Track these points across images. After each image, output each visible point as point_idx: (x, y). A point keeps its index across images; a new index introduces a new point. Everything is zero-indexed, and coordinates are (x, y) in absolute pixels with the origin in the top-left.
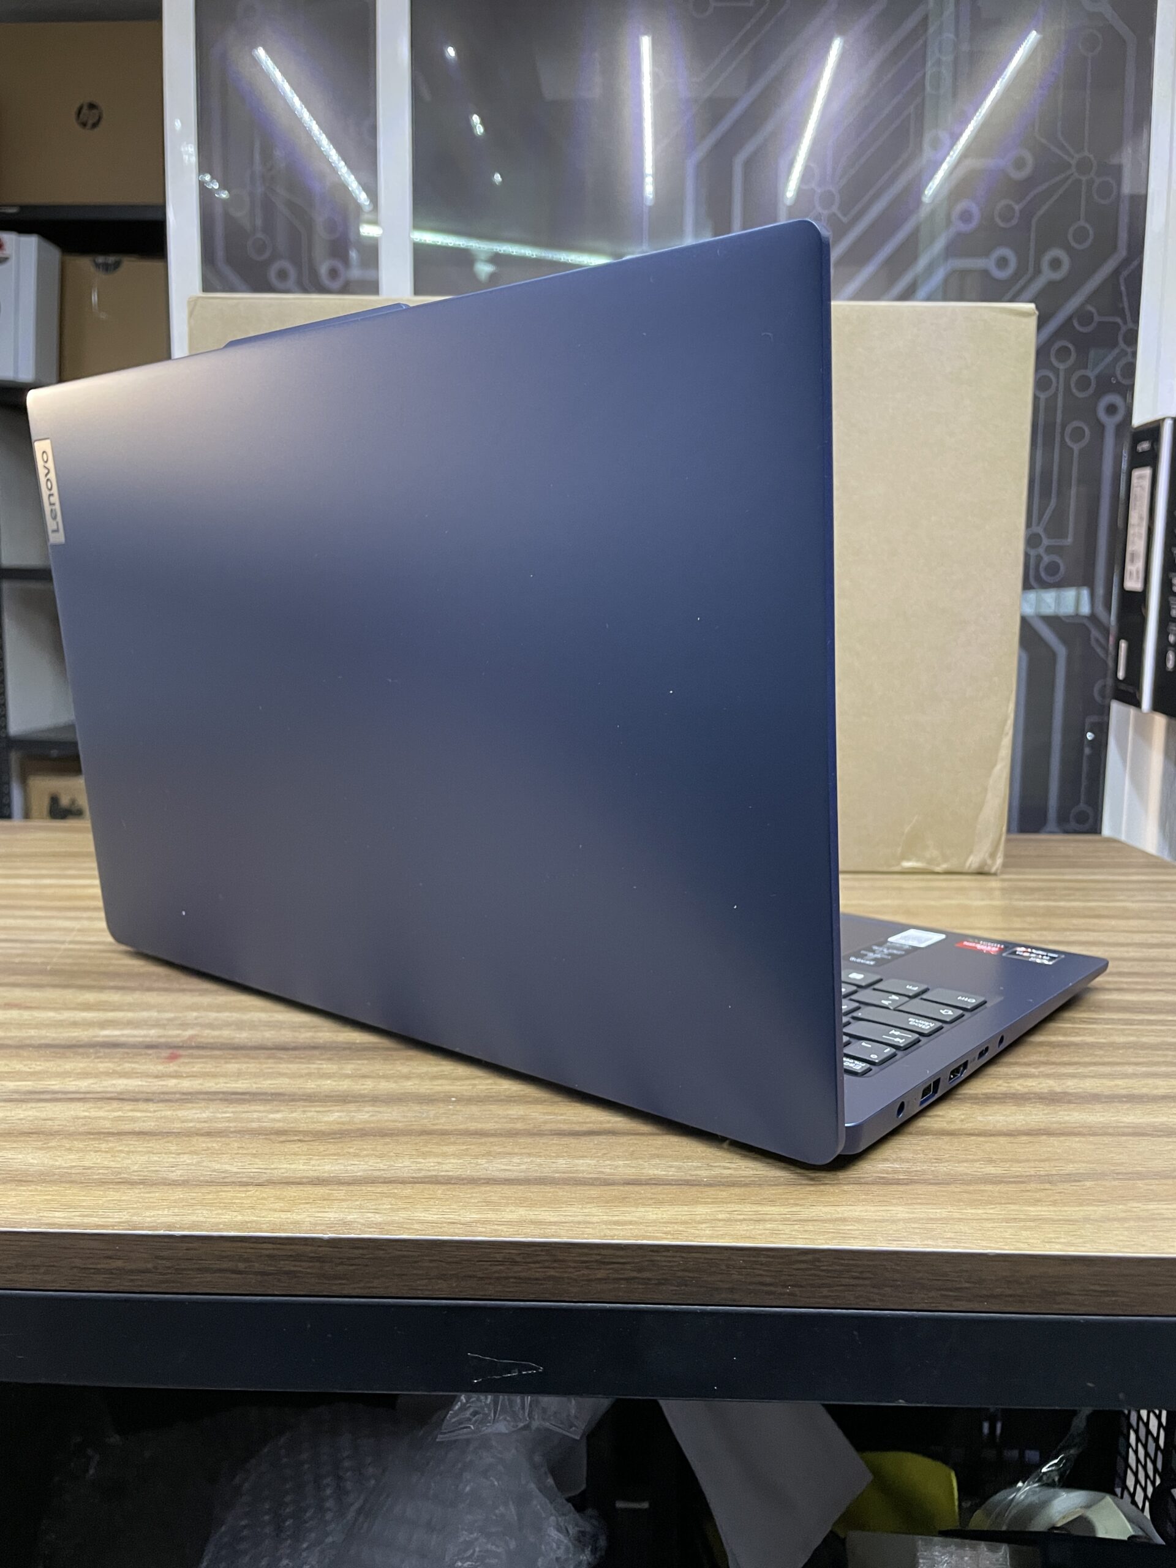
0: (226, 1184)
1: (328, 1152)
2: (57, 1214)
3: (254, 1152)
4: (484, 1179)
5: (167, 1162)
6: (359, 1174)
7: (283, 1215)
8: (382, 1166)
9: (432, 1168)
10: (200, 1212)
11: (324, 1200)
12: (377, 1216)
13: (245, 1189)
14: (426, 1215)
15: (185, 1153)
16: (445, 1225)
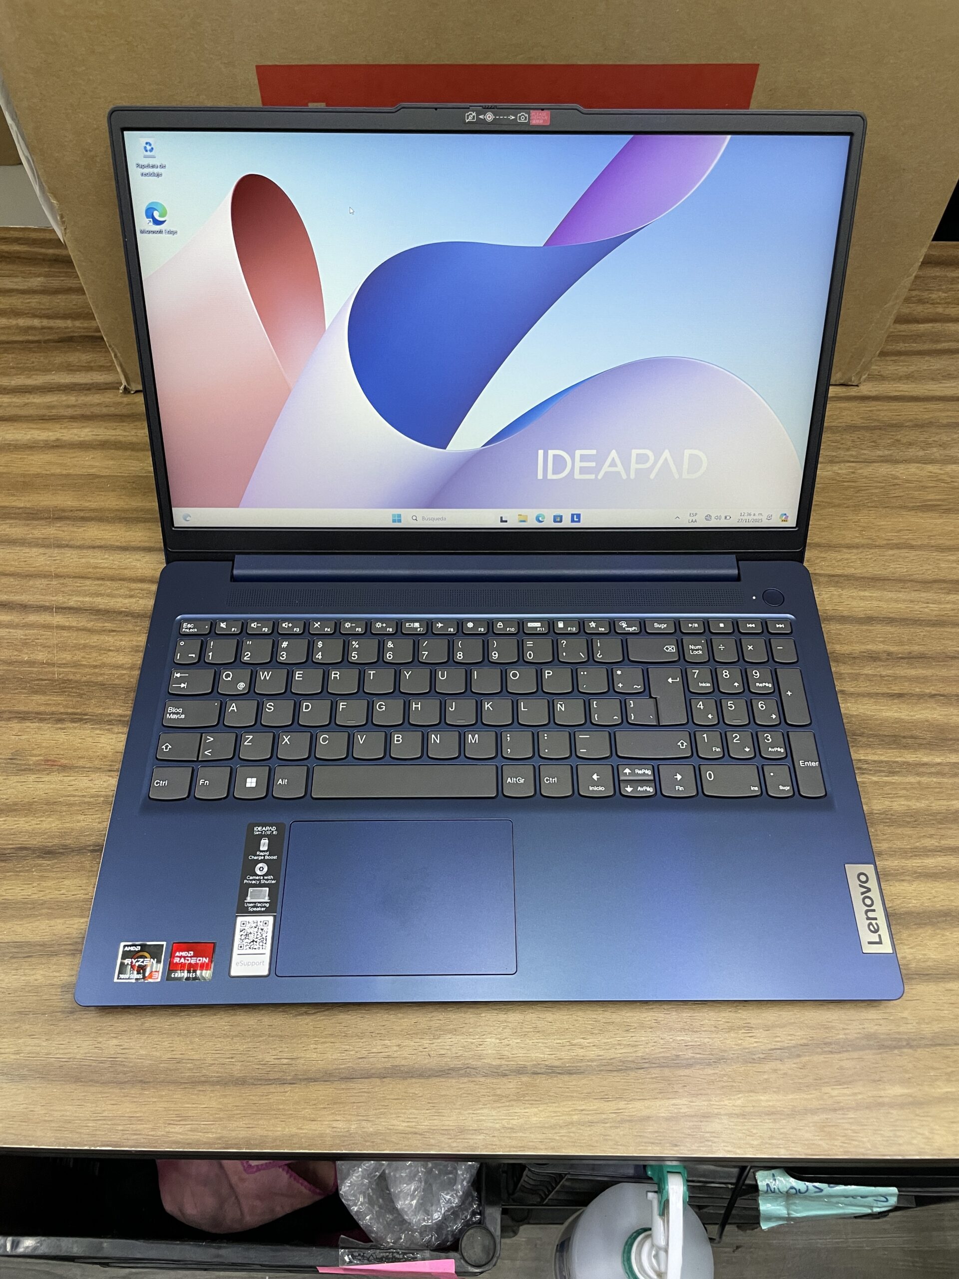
0: (269, 1082)
1: (326, 1033)
2: (177, 1129)
3: (280, 1034)
4: (430, 1069)
5: (228, 1050)
6: (350, 1065)
7: (314, 1126)
8: (364, 1053)
9: (395, 1055)
10: (261, 1122)
11: (335, 1103)
12: (369, 1124)
13: (283, 1090)
14: (398, 1123)
15: (236, 1036)
16: (410, 1136)
